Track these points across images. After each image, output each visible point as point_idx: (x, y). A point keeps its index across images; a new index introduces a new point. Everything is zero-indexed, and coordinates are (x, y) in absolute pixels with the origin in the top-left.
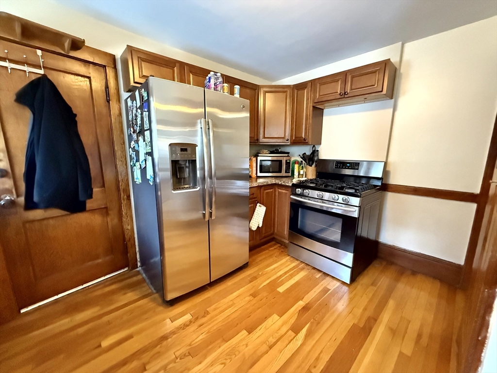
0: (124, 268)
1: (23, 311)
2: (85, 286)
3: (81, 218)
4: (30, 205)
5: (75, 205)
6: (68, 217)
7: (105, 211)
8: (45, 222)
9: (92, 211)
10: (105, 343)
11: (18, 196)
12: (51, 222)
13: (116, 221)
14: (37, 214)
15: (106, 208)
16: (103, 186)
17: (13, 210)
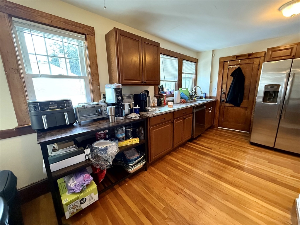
0: (247, 131)
1: (219, 127)
2: (233, 130)
3: (238, 109)
4: (227, 102)
5: (238, 105)
6: (235, 108)
7: (246, 108)
8: (229, 107)
9: (242, 107)
10: (228, 139)
11: (225, 99)
12: (230, 108)
13: (249, 113)
14: (228, 105)
15: (247, 108)
16: (248, 100)
17: (223, 102)
